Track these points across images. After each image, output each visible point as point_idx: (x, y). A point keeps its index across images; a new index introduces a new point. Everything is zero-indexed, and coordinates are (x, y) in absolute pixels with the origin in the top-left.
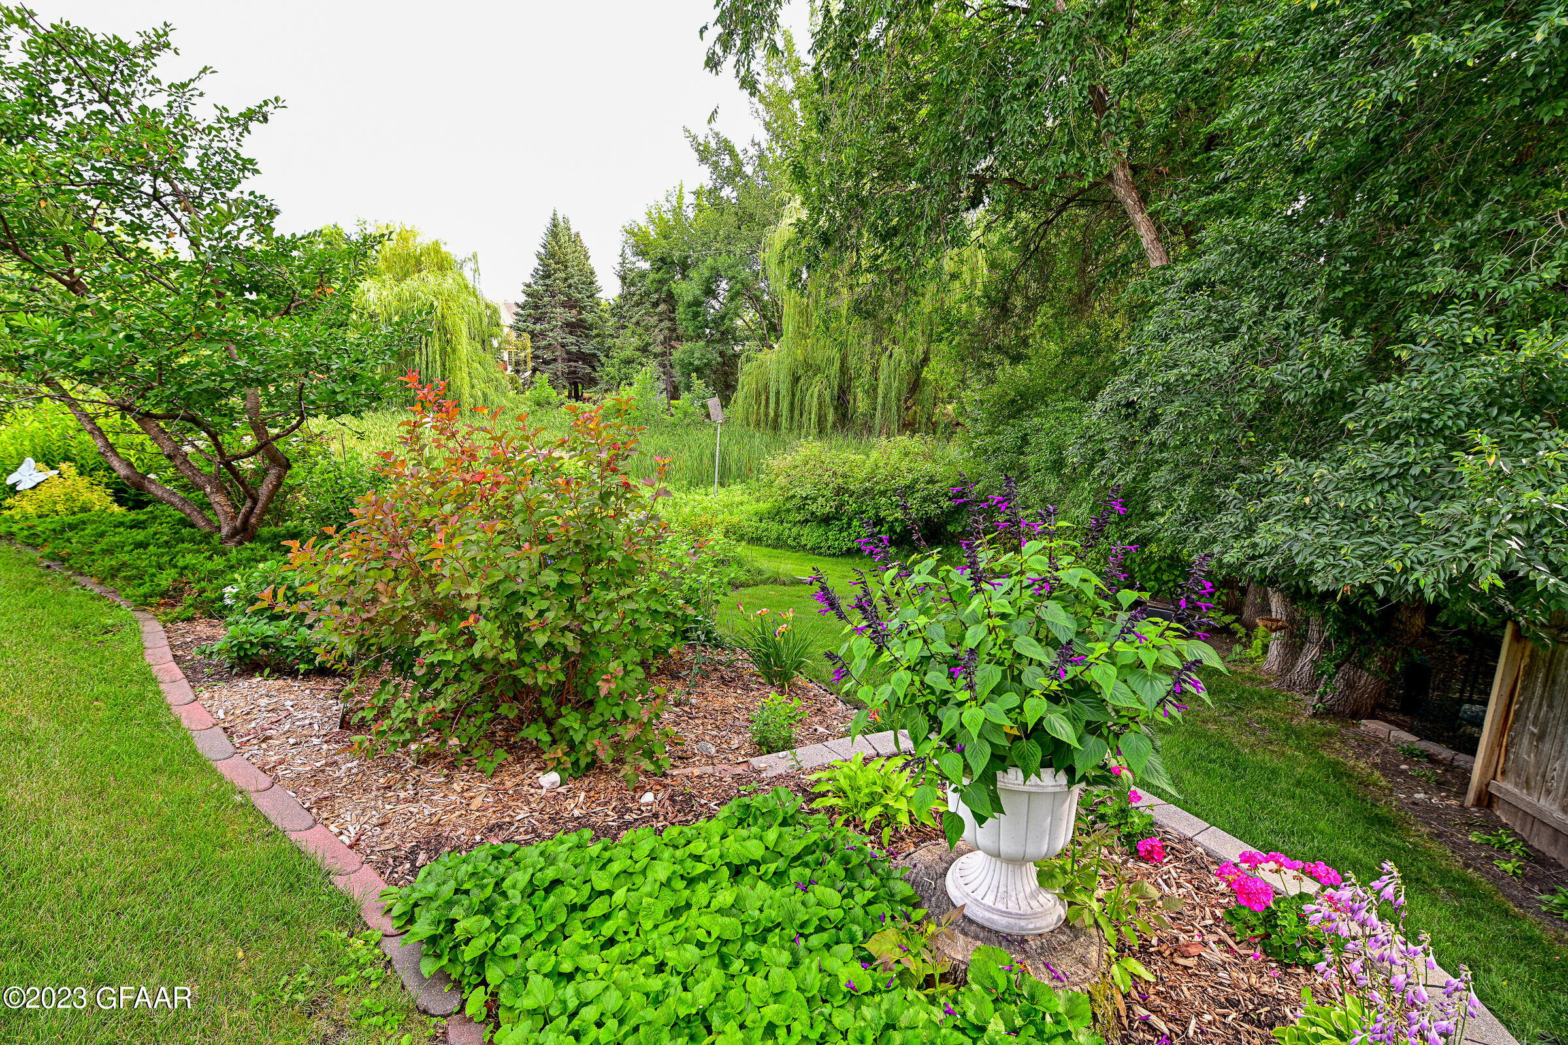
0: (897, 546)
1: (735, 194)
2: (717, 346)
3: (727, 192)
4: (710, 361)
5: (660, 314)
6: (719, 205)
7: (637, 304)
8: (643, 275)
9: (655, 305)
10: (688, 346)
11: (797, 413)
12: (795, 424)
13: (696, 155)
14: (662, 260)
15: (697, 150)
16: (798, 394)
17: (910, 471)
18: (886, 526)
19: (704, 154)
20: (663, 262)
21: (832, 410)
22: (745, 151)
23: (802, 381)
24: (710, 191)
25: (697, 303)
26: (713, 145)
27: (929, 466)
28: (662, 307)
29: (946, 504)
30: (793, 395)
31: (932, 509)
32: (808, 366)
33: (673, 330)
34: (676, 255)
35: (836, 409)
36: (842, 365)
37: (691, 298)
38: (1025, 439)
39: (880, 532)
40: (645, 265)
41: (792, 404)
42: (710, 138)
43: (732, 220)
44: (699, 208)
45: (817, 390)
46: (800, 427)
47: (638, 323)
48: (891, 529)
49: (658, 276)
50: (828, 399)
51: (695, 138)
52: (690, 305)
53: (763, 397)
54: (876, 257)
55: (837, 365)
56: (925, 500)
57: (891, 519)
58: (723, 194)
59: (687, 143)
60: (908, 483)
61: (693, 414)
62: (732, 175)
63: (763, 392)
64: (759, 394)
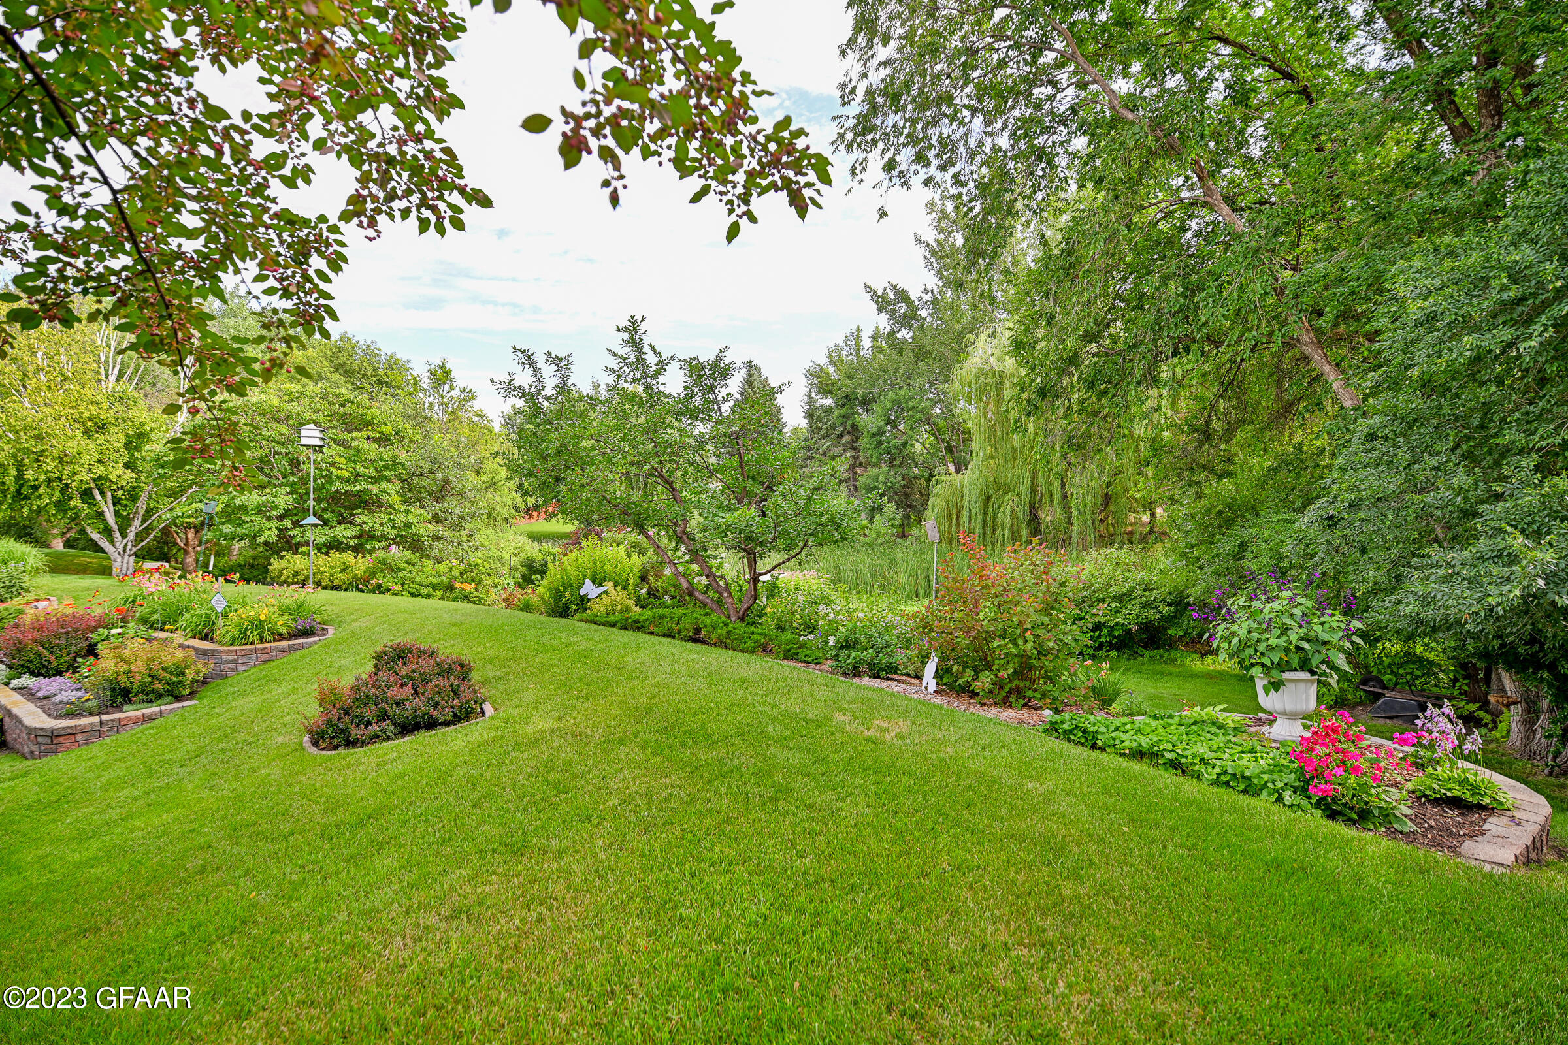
0: (1118, 650)
1: (911, 334)
2: (900, 470)
3: (904, 334)
4: (894, 484)
5: (845, 445)
6: (897, 346)
7: (824, 437)
8: (828, 411)
9: (841, 436)
10: (872, 471)
11: (989, 530)
12: (988, 540)
13: (876, 306)
14: (847, 397)
15: (877, 302)
16: (990, 512)
17: (1125, 579)
18: (1105, 631)
19: (882, 303)
20: (848, 400)
21: (1025, 526)
22: (921, 298)
23: (993, 500)
24: (889, 335)
25: (881, 433)
26: (891, 295)
27: (1143, 576)
28: (847, 438)
29: (1165, 609)
30: (985, 513)
31: (1151, 614)
32: (998, 486)
33: (856, 458)
34: (860, 392)
35: (1028, 525)
36: (1032, 482)
37: (875, 430)
38: (1243, 546)
39: (1100, 636)
40: (828, 402)
41: (984, 522)
42: (888, 291)
43: (911, 358)
44: (877, 349)
45: (1008, 509)
46: (994, 542)
47: (824, 454)
48: (1110, 633)
49: (842, 412)
50: (1020, 516)
51: (875, 292)
52: (874, 435)
53: (955, 516)
54: (1084, 401)
55: (1028, 483)
56: (1143, 606)
57: (1112, 623)
58: (899, 336)
59: (867, 297)
60: (1125, 590)
61: (886, 534)
62: (909, 318)
63: (954, 513)
64: (950, 514)
